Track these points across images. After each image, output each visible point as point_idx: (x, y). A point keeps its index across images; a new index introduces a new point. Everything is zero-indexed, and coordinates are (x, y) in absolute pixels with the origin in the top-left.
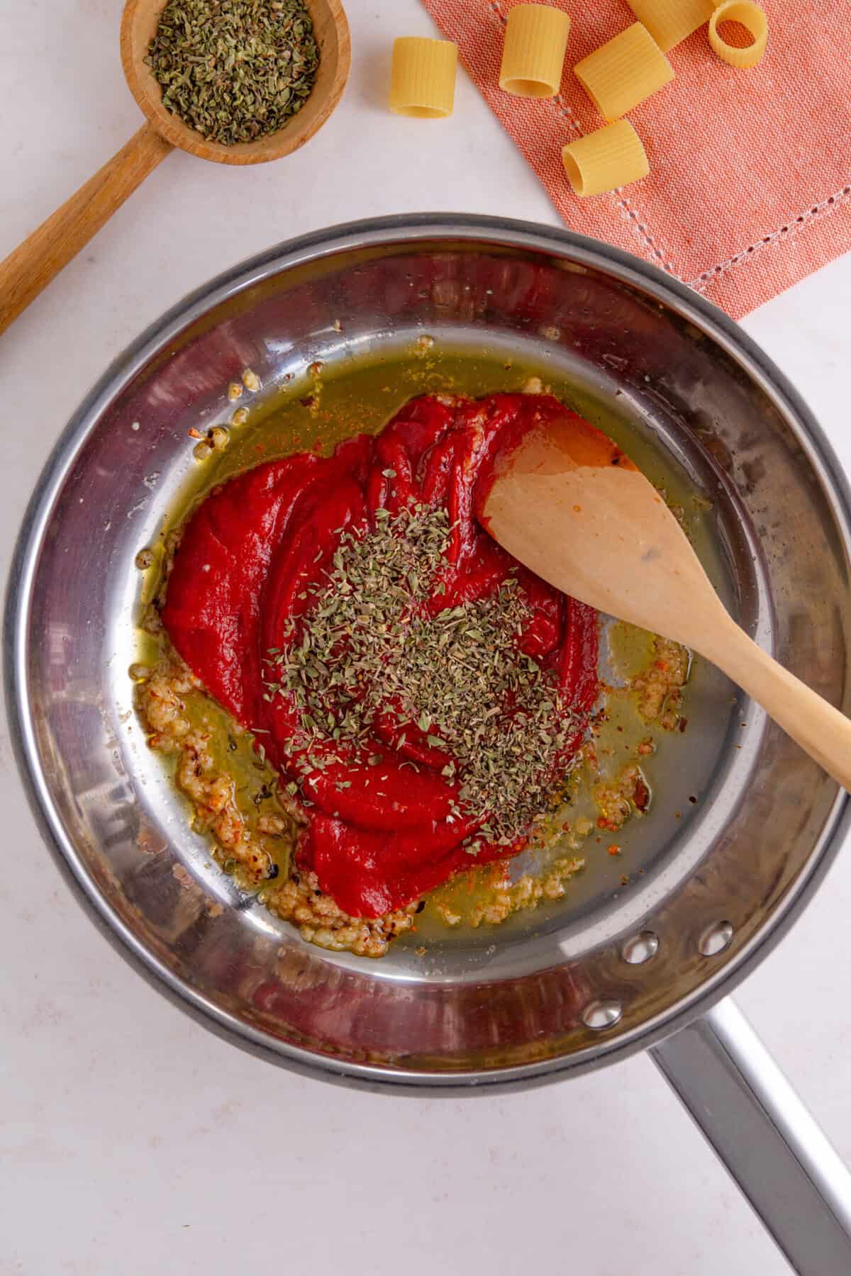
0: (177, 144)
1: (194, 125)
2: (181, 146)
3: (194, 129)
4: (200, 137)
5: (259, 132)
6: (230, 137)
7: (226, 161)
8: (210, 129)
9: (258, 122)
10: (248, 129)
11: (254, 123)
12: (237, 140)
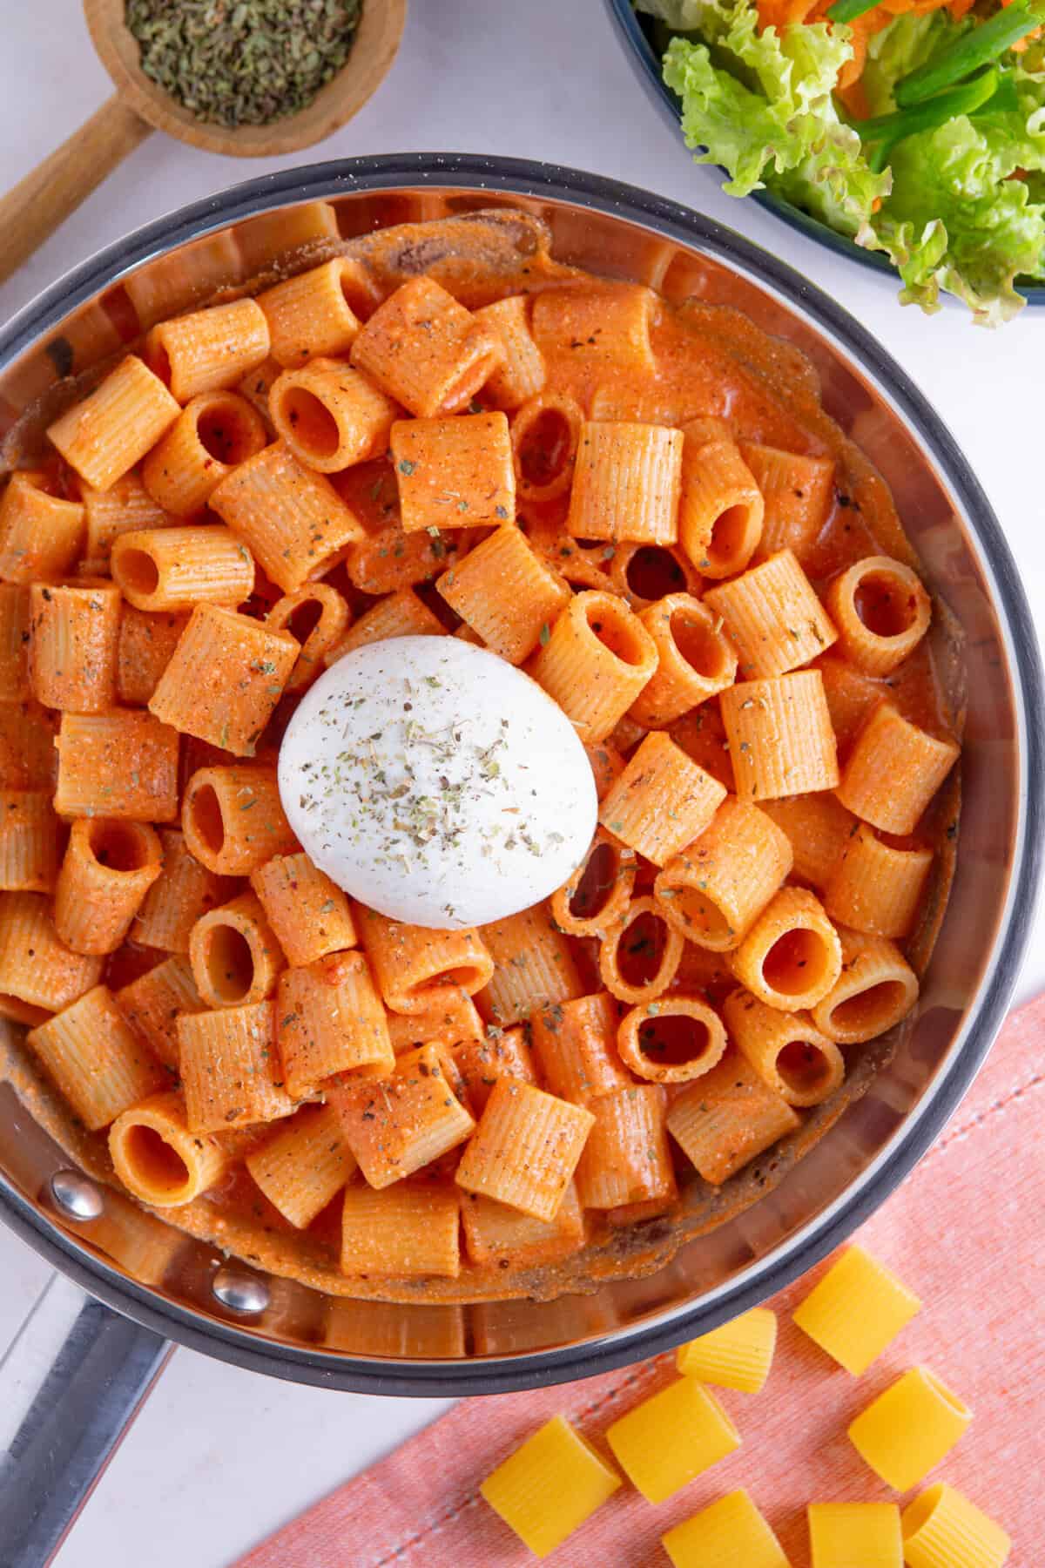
0: (157, 125)
1: (183, 98)
2: (164, 127)
3: (183, 104)
4: (189, 114)
5: (275, 111)
6: (233, 117)
7: (226, 152)
8: (205, 106)
9: (273, 98)
10: (259, 107)
11: (268, 99)
12: (242, 122)
